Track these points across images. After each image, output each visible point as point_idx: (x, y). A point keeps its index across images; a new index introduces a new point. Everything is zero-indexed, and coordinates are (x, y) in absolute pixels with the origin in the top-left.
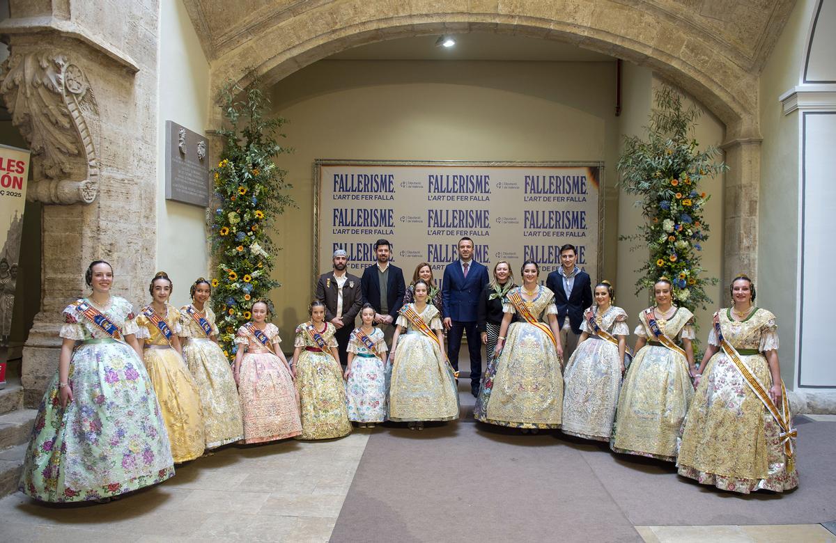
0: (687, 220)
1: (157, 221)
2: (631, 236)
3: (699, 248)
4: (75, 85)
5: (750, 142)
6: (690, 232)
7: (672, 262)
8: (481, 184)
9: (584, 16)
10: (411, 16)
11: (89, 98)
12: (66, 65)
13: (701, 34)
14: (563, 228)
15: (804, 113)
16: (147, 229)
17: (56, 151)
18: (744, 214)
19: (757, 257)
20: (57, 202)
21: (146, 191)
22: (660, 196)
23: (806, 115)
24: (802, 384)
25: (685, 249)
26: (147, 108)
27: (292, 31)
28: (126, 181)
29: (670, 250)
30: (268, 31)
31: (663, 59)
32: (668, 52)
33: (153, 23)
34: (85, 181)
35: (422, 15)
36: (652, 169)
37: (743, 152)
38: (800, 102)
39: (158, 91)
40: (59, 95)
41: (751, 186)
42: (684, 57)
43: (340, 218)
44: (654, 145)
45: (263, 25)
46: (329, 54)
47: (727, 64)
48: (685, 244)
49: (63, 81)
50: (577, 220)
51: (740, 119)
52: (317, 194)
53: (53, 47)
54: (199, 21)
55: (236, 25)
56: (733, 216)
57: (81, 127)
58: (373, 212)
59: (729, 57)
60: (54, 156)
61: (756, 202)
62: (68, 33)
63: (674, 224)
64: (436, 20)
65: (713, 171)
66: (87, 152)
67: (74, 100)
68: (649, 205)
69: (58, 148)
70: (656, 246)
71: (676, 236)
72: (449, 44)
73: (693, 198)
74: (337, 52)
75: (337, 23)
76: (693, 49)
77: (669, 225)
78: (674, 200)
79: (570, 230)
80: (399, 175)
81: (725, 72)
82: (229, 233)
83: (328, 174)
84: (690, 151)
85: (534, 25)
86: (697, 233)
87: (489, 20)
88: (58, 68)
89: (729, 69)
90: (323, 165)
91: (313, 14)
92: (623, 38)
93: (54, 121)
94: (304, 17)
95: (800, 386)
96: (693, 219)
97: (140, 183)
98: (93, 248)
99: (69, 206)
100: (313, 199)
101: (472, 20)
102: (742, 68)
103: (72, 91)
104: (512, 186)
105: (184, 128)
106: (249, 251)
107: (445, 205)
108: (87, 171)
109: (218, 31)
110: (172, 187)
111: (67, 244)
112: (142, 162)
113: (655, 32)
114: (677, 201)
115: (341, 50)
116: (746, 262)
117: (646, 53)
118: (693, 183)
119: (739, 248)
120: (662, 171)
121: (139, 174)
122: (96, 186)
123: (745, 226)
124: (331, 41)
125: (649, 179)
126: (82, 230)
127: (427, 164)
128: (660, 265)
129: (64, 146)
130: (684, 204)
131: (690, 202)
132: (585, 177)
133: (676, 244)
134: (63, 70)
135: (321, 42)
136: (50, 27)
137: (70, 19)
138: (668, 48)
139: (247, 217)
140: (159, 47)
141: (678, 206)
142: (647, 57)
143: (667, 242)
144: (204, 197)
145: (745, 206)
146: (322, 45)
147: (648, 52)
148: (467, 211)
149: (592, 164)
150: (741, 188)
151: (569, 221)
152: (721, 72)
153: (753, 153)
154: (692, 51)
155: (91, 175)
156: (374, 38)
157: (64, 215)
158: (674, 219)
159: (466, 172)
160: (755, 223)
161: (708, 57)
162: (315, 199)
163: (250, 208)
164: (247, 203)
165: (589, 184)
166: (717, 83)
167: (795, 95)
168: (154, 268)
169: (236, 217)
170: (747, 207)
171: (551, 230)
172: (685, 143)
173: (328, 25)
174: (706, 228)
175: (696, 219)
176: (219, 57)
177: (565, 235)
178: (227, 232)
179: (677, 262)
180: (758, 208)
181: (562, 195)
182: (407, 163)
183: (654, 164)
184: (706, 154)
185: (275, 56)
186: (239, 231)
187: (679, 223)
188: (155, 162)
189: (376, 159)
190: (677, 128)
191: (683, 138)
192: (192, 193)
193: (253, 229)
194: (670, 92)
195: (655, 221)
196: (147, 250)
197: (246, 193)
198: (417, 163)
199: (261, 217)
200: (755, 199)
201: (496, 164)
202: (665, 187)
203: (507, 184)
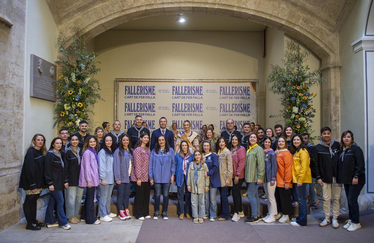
0: (305, 107)
1: (24, 108)
2: (276, 115)
3: (311, 121)
5: (335, 67)
6: (306, 113)
7: (297, 129)
8: (198, 90)
9: (251, 4)
10: (163, 3)
13: (310, 13)
14: (239, 112)
15: (366, 51)
16: (18, 113)
18: (333, 104)
19: (340, 125)
21: (17, 92)
22: (291, 94)
23: (367, 52)
24: (369, 191)
25: (304, 122)
26: (19, 47)
27: (101, 10)
28: (4, 86)
29: (296, 122)
30: (89, 10)
31: (291, 26)
32: (293, 22)
33: (23, 2)
35: (168, 3)
36: (287, 81)
37: (332, 73)
38: (363, 45)
39: (26, 38)
41: (336, 89)
42: (301, 25)
43: (128, 107)
44: (287, 69)
45: (86, 7)
46: (121, 23)
47: (323, 28)
48: (303, 119)
50: (246, 108)
51: (330, 56)
52: (117, 96)
54: (51, 3)
55: (72, 6)
56: (327, 105)
58: (145, 105)
59: (324, 25)
63: (298, 109)
64: (176, 5)
65: (318, 82)
68: (285, 100)
70: (290, 120)
71: (299, 115)
72: (182, 21)
73: (308, 96)
74: (125, 22)
75: (124, 6)
76: (306, 21)
77: (295, 110)
78: (298, 97)
79: (242, 113)
80: (158, 86)
81: (322, 32)
83: (122, 86)
84: (305, 72)
85: (225, 8)
86: (310, 113)
87: (203, 6)
89: (324, 31)
90: (120, 81)
91: (112, 2)
92: (271, 15)
94: (107, 3)
95: (368, 192)
96: (307, 106)
97: (14, 87)
100: (114, 99)
101: (195, 5)
102: (330, 30)
104: (214, 91)
105: (41, 59)
106: (75, 124)
107: (181, 101)
109: (62, 9)
110: (34, 90)
112: (15, 76)
113: (287, 12)
114: (300, 97)
115: (127, 21)
116: (334, 128)
117: (282, 23)
118: (308, 88)
119: (331, 121)
120: (292, 82)
121: (13, 82)
123: (333, 110)
125: (285, 86)
127: (171, 81)
130: (303, 99)
131: (306, 98)
132: (249, 87)
133: (299, 119)
135: (117, 16)
138: (293, 21)
140: (27, 14)
141: (300, 100)
142: (283, 25)
143: (295, 118)
144: (53, 96)
145: (333, 100)
146: (117, 18)
147: (283, 23)
148: (192, 104)
149: (252, 81)
150: (331, 91)
151: (242, 108)
152: (320, 32)
153: (337, 73)
154: (305, 22)
156: (144, 15)
158: (298, 106)
159: (191, 85)
160: (338, 108)
161: (313, 25)
162: (116, 98)
163: (75, 101)
164: (74, 99)
165: (251, 90)
166: (318, 38)
167: (360, 42)
168: (22, 135)
169: (67, 106)
170: (334, 100)
171: (233, 113)
172: (302, 68)
173: (120, 7)
174: (314, 111)
175: (309, 107)
176: (63, 24)
177: (240, 115)
178: (64, 114)
179: (300, 128)
180: (340, 100)
181: (238, 96)
182: (161, 80)
183: (288, 78)
184: (314, 74)
185: (92, 23)
186: (70, 114)
187: (301, 108)
188: (23, 76)
189: (146, 78)
190: (298, 61)
191: (301, 66)
192: (46, 94)
193: (77, 112)
194: (294, 43)
195: (288, 107)
196: (17, 124)
197: (73, 93)
198: (167, 80)
199: (81, 106)
200: (338, 96)
201: (206, 81)
202: (294, 90)
203: (211, 91)
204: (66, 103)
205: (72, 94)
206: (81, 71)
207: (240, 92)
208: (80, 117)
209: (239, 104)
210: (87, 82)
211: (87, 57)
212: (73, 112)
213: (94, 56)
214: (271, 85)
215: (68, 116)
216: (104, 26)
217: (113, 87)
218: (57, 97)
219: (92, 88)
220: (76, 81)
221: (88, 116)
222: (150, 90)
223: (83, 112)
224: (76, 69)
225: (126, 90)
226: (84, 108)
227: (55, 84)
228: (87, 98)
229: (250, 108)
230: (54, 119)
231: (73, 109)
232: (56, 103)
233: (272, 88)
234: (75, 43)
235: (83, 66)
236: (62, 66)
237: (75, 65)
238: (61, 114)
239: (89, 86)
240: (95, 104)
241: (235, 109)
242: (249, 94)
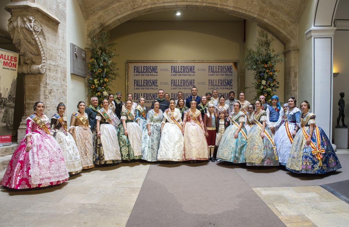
0: (271, 80)
1: (67, 82)
2: (250, 87)
3: (276, 91)
4: (37, 28)
5: (294, 50)
6: (272, 85)
9: (231, 2)
11: (42, 33)
12: (33, 20)
13: (275, 9)
14: (224, 86)
15: (314, 38)
16: (64, 85)
17: (30, 54)
18: (292, 78)
20: (30, 73)
21: (63, 70)
22: (260, 71)
23: (315, 39)
25: (270, 91)
26: (63, 38)
27: (118, 9)
28: (56, 66)
29: (264, 92)
30: (108, 8)
31: (261, 18)
32: (263, 16)
33: (64, 5)
34: (41, 65)
35: (168, 2)
36: (257, 61)
37: (292, 54)
38: (312, 34)
39: (67, 31)
40: (31, 31)
41: (295, 67)
42: (269, 18)
43: (137, 83)
44: (258, 52)
45: (106, 7)
46: (132, 18)
47: (285, 20)
48: (270, 89)
49: (32, 26)
50: (229, 83)
51: (291, 41)
52: (128, 74)
53: (28, 13)
54: (82, 5)
55: (96, 6)
56: (288, 79)
57: (39, 44)
58: (150, 81)
59: (286, 17)
60: (29, 55)
61: (297, 73)
62: (34, 7)
63: (266, 82)
64: (174, 4)
65: (281, 61)
66: (42, 54)
67: (36, 33)
68: (256, 75)
69: (31, 52)
70: (259, 91)
71: (266, 86)
72: (178, 14)
73: (273, 72)
74: (135, 17)
75: (135, 5)
76: (273, 14)
77: (264, 82)
78: (265, 73)
79: (226, 87)
80: (160, 66)
81: (285, 23)
82: (95, 87)
83: (132, 66)
84: (271, 54)
85: (211, 5)
86: (275, 85)
87: (194, 4)
88: (30, 21)
89: (286, 22)
90: (130, 62)
91: (126, 2)
92: (246, 10)
93: (29, 42)
94: (123, 3)
96: (273, 80)
97: (61, 67)
98: (44, 91)
99: (35, 75)
100: (126, 76)
101: (188, 4)
102: (291, 22)
103: (36, 30)
104: (204, 70)
105: (77, 46)
106: (103, 94)
107: (177, 78)
108: (41, 61)
109: (89, 9)
110: (73, 69)
111: (34, 89)
112: (61, 59)
113: (258, 8)
114: (267, 73)
115: (137, 16)
118: (273, 66)
119: (291, 91)
120: (261, 62)
121: (61, 63)
122: (45, 67)
123: (293, 82)
124: (133, 13)
125: (256, 64)
126: (40, 84)
127: (170, 62)
129: (33, 51)
130: (270, 74)
131: (272, 73)
132: (232, 66)
133: (267, 89)
134: (33, 22)
135: (129, 13)
136: (28, 5)
137: (35, 2)
138: (263, 14)
139: (101, 81)
140: (67, 14)
141: (267, 75)
142: (255, 18)
143: (263, 89)
144: (84, 73)
145: (293, 75)
146: (129, 14)
147: (255, 16)
148: (186, 80)
149: (234, 61)
150: (291, 68)
151: (226, 83)
152: (283, 23)
153: (296, 54)
154: (272, 15)
155: (43, 63)
156: (150, 11)
157: (33, 78)
159: (185, 65)
160: (296, 81)
161: (278, 17)
164: (102, 76)
165: (233, 69)
166: (282, 28)
167: (310, 31)
168: (67, 100)
169: (97, 81)
171: (219, 87)
172: (270, 51)
173: (132, 6)
174: (278, 83)
175: (274, 80)
176: (90, 19)
177: (224, 89)
180: (297, 75)
181: (223, 73)
182: (162, 62)
183: (258, 59)
184: (278, 55)
185: (111, 18)
186: (99, 87)
187: (268, 81)
188: (66, 59)
189: (150, 60)
190: (266, 45)
191: (269, 49)
192: (80, 72)
193: (104, 86)
194: (264, 31)
195: (259, 81)
196: (64, 93)
198: (167, 62)
199: (107, 81)
200: (296, 72)
201: (198, 62)
202: (262, 68)
203: (202, 69)
204: (96, 78)
205: (101, 72)
207: (225, 70)
208: (106, 89)
209: (224, 80)
210: (109, 64)
212: (101, 85)
215: (97, 88)
216: (120, 21)
217: (125, 67)
222: (153, 69)
225: (135, 69)
227: (86, 65)
229: (232, 82)
233: (247, 66)
241: (220, 84)
242: (231, 72)
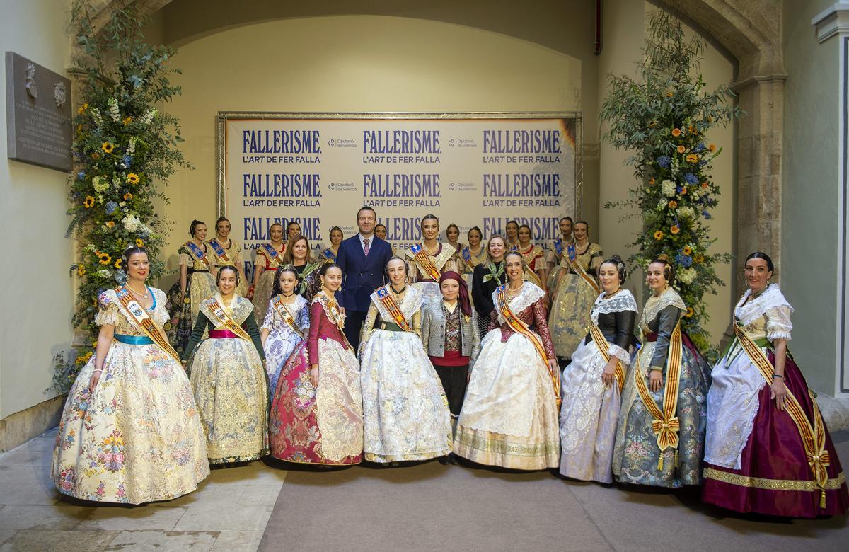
0: (692, 181)
2: (620, 203)
3: (708, 217)
5: (771, 80)
6: (696, 196)
7: (673, 235)
8: (429, 141)
14: (532, 195)
15: (846, 39)
18: (763, 173)
19: (780, 226)
22: (658, 150)
23: (848, 41)
24: (845, 388)
25: (690, 217)
29: (670, 219)
36: (648, 116)
37: (762, 94)
38: (839, 24)
41: (772, 136)
43: (252, 185)
44: (648, 85)
48: (687, 211)
50: (549, 186)
51: (758, 51)
52: (222, 157)
56: (749, 175)
58: (295, 178)
61: (779, 156)
63: (675, 186)
65: (726, 118)
68: (643, 163)
70: (654, 215)
71: (678, 201)
73: (700, 152)
77: (669, 187)
78: (675, 156)
79: (540, 198)
80: (327, 131)
82: (96, 204)
83: (235, 131)
84: (695, 92)
86: (705, 196)
90: (230, 119)
95: (843, 390)
96: (699, 179)
100: (217, 163)
104: (468, 144)
105: (32, 63)
106: (121, 226)
107: (384, 169)
110: (17, 142)
114: (680, 155)
116: (766, 232)
118: (700, 133)
119: (758, 216)
120: (660, 119)
123: (764, 188)
125: (643, 128)
127: (361, 116)
128: (659, 238)
130: (688, 160)
131: (695, 158)
132: (558, 132)
133: (678, 211)
139: (116, 182)
141: (680, 162)
143: (667, 209)
144: (65, 156)
145: (764, 161)
148: (412, 176)
149: (565, 116)
150: (759, 140)
151: (539, 186)
153: (775, 94)
158: (675, 179)
159: (409, 127)
160: (777, 183)
162: (220, 163)
163: (120, 170)
164: (116, 163)
165: (563, 140)
166: (729, 6)
167: (833, 15)
169: (101, 182)
170: (767, 163)
171: (517, 199)
172: (688, 82)
174: (716, 191)
175: (703, 180)
177: (534, 204)
178: (92, 203)
179: (680, 234)
180: (781, 164)
181: (530, 154)
182: (335, 116)
183: (649, 109)
184: (717, 96)
186: (108, 201)
187: (682, 184)
189: (297, 111)
190: (677, 64)
191: (686, 76)
192: (46, 151)
193: (125, 197)
194: (669, 18)
195: (651, 183)
197: (114, 149)
198: (348, 116)
199: (134, 182)
200: (777, 152)
201: (448, 116)
202: (664, 139)
203: (461, 141)
204: (97, 174)
205: (113, 153)
206: (133, 93)
207: (535, 143)
208: (134, 209)
209: (532, 176)
210: (148, 121)
211: (148, 58)
212: (117, 197)
213: (166, 56)
214: (609, 125)
215: (103, 207)
217: (212, 134)
218: (75, 158)
219: (161, 135)
220: (121, 120)
221: (152, 207)
222: (307, 141)
223: (140, 196)
224: (119, 89)
225: (246, 140)
226: (143, 186)
227: (67, 127)
228: (149, 163)
229: (560, 184)
230: (68, 214)
231: (114, 188)
232: (73, 175)
233: (611, 133)
234: (115, 21)
235: (138, 81)
236: (84, 82)
237: (117, 79)
238: (86, 203)
239: (153, 131)
240: (170, 178)
241: (521, 189)
242: (557, 149)
